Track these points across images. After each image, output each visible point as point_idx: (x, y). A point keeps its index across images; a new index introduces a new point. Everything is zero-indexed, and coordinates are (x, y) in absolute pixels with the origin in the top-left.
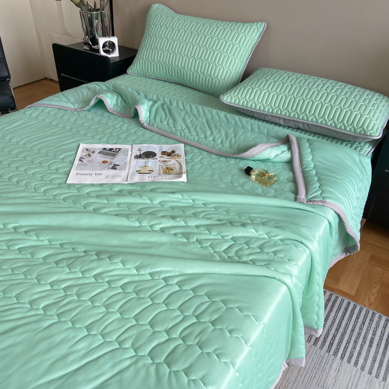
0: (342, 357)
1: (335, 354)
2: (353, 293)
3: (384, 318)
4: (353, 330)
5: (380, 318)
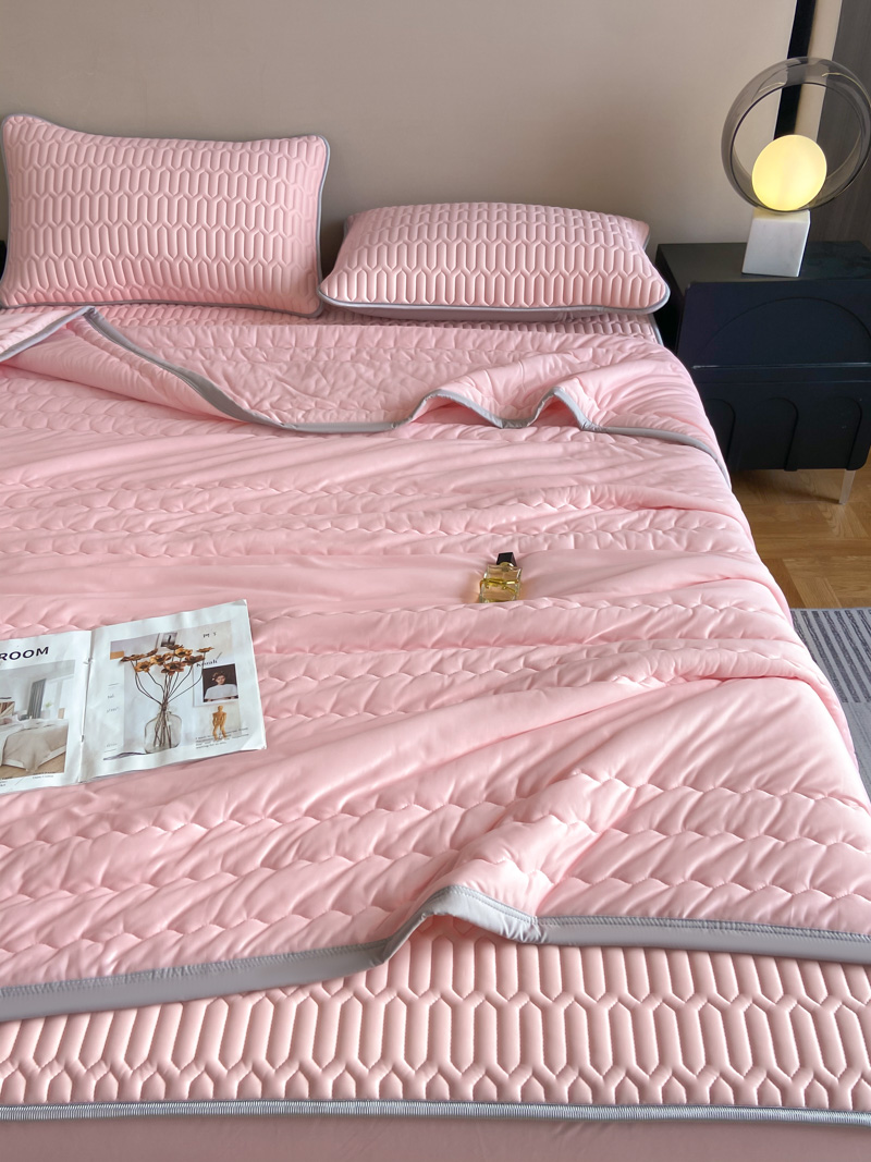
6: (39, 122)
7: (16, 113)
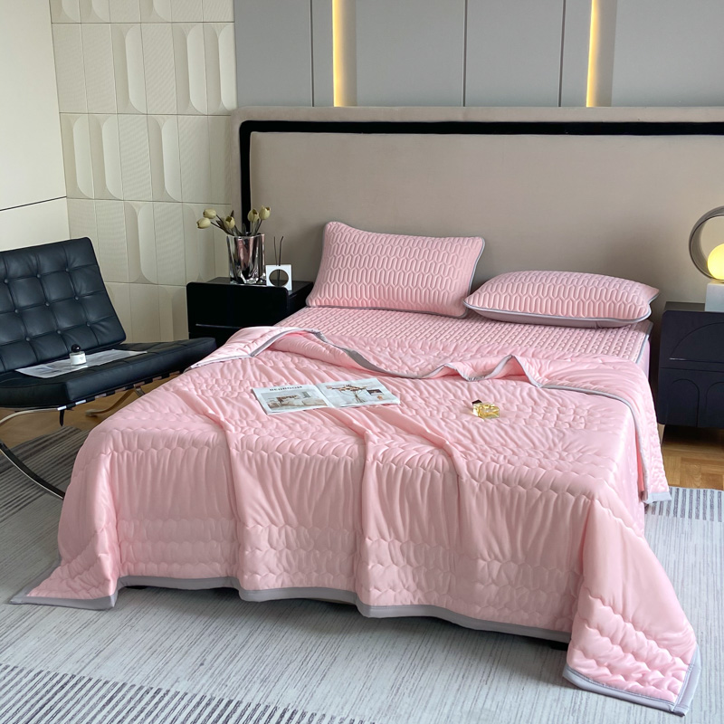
0: (690, 517)
1: (683, 515)
2: (678, 483)
3: (716, 492)
4: (691, 503)
5: (712, 492)
6: (343, 225)
7: (333, 221)
